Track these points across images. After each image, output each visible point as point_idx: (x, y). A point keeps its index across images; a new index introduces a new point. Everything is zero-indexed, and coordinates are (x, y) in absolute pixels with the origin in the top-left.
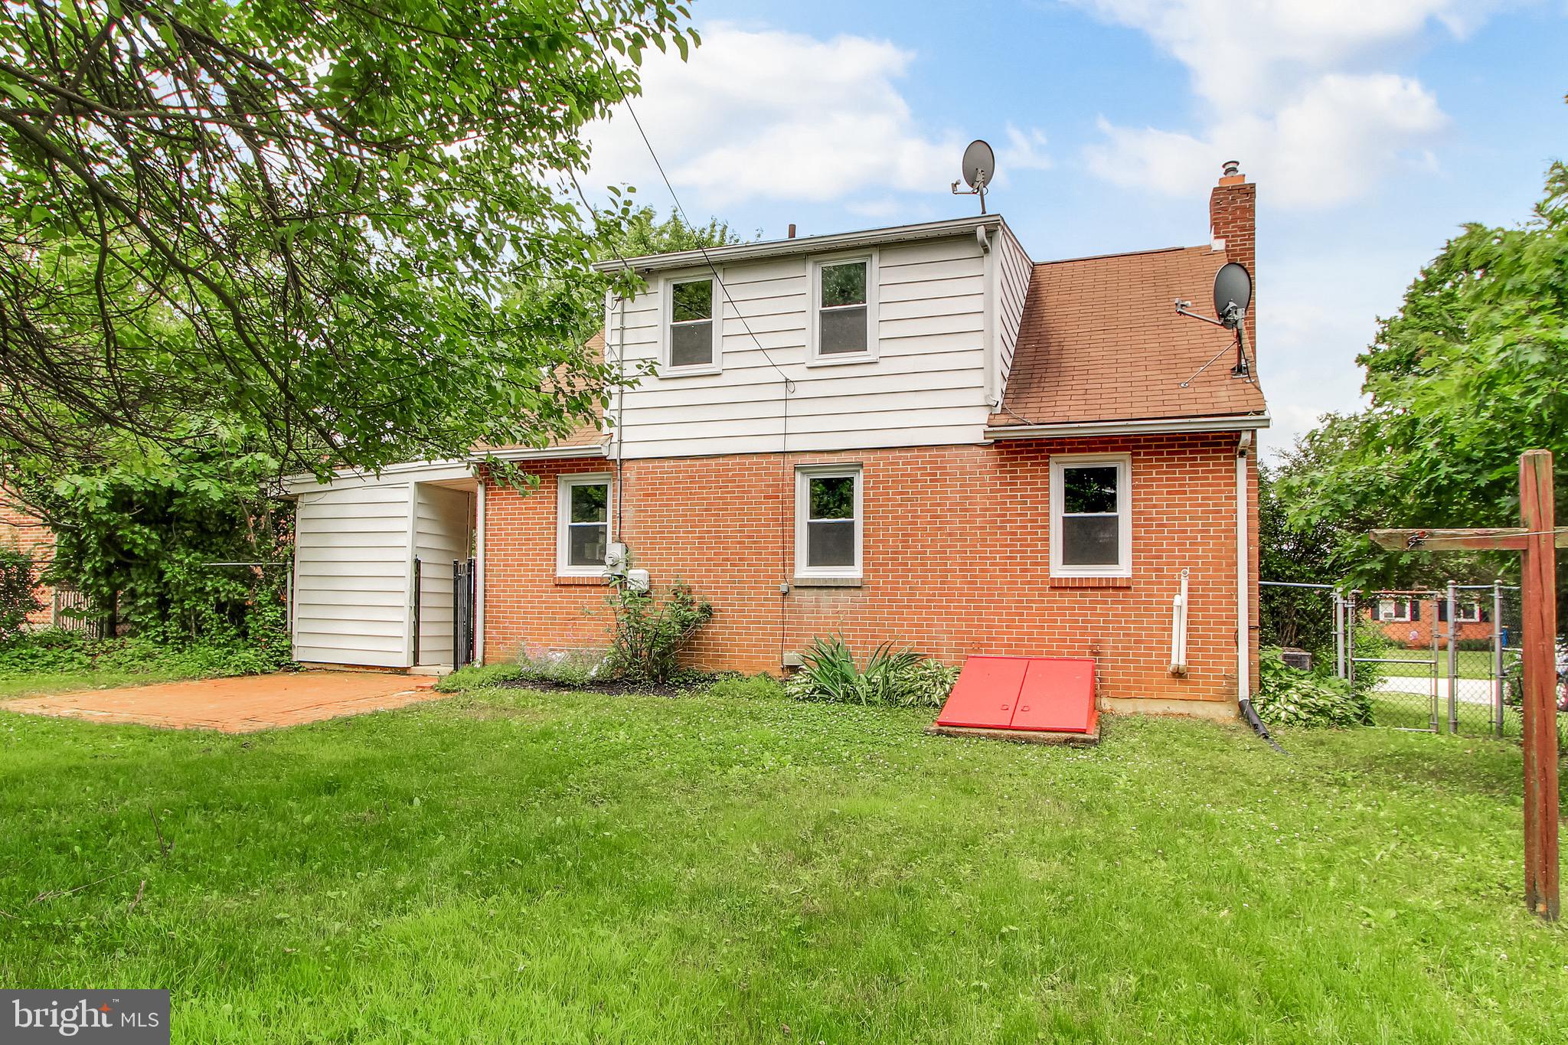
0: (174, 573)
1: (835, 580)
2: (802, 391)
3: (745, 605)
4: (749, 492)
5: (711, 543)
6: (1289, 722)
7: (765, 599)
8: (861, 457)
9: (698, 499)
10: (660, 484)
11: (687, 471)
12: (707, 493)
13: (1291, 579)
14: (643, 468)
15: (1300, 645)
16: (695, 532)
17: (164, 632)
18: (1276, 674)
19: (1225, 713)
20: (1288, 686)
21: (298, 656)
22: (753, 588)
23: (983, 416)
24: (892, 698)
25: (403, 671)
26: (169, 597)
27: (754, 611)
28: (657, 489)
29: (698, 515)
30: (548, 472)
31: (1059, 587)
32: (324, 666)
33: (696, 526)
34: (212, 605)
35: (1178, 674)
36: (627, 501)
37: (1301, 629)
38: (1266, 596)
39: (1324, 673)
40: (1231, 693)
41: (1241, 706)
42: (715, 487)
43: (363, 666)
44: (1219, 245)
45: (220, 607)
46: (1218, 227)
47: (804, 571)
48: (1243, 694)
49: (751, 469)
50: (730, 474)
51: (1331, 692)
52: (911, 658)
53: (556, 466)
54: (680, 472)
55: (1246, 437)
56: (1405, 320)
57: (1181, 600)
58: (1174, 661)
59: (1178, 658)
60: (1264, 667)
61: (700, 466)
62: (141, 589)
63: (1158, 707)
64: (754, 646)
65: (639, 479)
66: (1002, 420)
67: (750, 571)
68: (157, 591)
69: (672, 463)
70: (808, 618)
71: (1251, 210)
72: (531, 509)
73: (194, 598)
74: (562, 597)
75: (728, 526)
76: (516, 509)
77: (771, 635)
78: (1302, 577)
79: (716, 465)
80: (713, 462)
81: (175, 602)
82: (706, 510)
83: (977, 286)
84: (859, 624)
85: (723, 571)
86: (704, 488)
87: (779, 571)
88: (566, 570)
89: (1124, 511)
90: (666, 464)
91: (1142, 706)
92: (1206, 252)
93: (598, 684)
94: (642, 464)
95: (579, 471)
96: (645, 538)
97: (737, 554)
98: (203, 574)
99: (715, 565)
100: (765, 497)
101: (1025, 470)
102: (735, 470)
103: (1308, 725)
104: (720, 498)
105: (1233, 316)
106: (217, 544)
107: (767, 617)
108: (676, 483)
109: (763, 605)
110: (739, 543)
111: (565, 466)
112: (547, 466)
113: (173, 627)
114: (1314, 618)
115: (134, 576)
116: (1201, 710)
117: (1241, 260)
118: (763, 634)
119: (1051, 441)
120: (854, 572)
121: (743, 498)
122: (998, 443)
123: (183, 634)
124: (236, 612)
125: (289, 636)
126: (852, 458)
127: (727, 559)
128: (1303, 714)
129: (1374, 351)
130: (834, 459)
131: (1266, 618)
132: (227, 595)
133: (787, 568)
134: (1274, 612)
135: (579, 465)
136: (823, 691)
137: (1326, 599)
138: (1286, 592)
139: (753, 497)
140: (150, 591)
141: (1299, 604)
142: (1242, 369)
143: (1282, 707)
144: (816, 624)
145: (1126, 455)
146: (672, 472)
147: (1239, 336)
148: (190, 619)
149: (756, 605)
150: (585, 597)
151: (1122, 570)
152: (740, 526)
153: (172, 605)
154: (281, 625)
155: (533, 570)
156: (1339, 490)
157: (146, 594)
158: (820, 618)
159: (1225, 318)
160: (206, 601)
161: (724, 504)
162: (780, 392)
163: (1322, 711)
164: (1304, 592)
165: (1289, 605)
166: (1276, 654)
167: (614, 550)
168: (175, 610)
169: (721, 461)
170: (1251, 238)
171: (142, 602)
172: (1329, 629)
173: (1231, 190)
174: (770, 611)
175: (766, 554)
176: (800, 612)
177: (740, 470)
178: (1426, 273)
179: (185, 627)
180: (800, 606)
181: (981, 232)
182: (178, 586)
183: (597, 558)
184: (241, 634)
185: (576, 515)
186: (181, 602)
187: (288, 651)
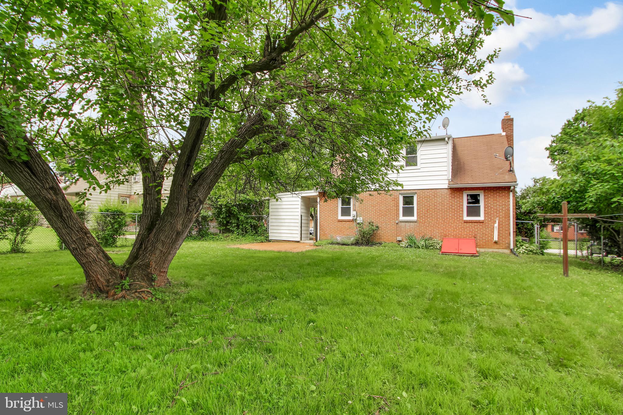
0: (241, 218)
1: (410, 220)
2: (401, 175)
3: (387, 226)
4: (388, 199)
5: (378, 211)
6: (523, 253)
7: (392, 225)
8: (416, 191)
9: (375, 201)
10: (365, 197)
11: (372, 194)
12: (377, 199)
13: (523, 220)
15: (526, 237)
16: (374, 209)
17: (238, 232)
18: (520, 243)
19: (507, 251)
20: (523, 245)
21: (270, 238)
22: (389, 222)
23: (447, 182)
24: (427, 247)
25: (298, 242)
26: (240, 224)
29: (375, 205)
31: (466, 222)
32: (277, 241)
33: (374, 207)
35: (496, 242)
37: (526, 233)
38: (517, 225)
39: (531, 243)
40: (509, 247)
41: (511, 250)
42: (379, 198)
43: (288, 241)
44: (504, 134)
45: (251, 226)
46: (504, 129)
47: (402, 218)
48: (512, 247)
49: (388, 194)
50: (383, 195)
51: (533, 247)
52: (431, 239)
55: (512, 188)
56: (562, 136)
57: (496, 225)
58: (495, 239)
59: (496, 238)
60: (517, 241)
61: (375, 193)
63: (491, 250)
64: (390, 236)
66: (452, 183)
67: (388, 218)
68: (237, 222)
70: (403, 229)
71: (512, 125)
72: (331, 203)
73: (245, 224)
74: (340, 224)
75: (382, 207)
77: (394, 233)
78: (526, 220)
80: (378, 192)
83: (445, 151)
84: (416, 230)
87: (395, 218)
88: (340, 218)
89: (482, 204)
91: (487, 250)
92: (500, 135)
93: (352, 244)
96: (361, 210)
97: (385, 214)
98: (247, 218)
99: (379, 216)
100: (392, 201)
101: (457, 194)
103: (527, 254)
105: (509, 159)
107: (393, 229)
108: (369, 197)
110: (386, 211)
113: (240, 231)
114: (529, 230)
116: (501, 251)
117: (510, 138)
118: (392, 233)
119: (463, 188)
120: (414, 218)
121: (386, 201)
122: (450, 188)
123: (242, 233)
124: (255, 228)
125: (268, 233)
126: (414, 191)
127: (383, 215)
128: (526, 252)
129: (551, 146)
130: (409, 192)
131: (517, 230)
132: (253, 223)
133: (397, 217)
134: (519, 228)
136: (410, 245)
137: (532, 225)
138: (522, 223)
139: (389, 201)
141: (525, 226)
142: (511, 171)
143: (521, 250)
145: (482, 191)
146: (368, 194)
147: (510, 163)
148: (244, 229)
149: (390, 226)
150: (346, 224)
151: (482, 218)
152: (386, 207)
154: (266, 230)
155: (332, 218)
156: (534, 203)
157: (234, 223)
158: (406, 229)
159: (507, 159)
160: (248, 225)
161: (381, 202)
162: (395, 176)
163: (531, 251)
164: (527, 223)
165: (523, 227)
166: (520, 238)
167: (353, 213)
168: (241, 227)
169: (381, 192)
170: (512, 132)
171: (234, 225)
172: (533, 232)
173: (507, 120)
174: (393, 227)
175: (392, 214)
176: (401, 228)
178: (569, 121)
179: (243, 231)
180: (401, 226)
181: (446, 139)
182: (242, 221)
183: (349, 215)
184: (257, 233)
185: (343, 204)
186: (242, 225)
187: (268, 237)
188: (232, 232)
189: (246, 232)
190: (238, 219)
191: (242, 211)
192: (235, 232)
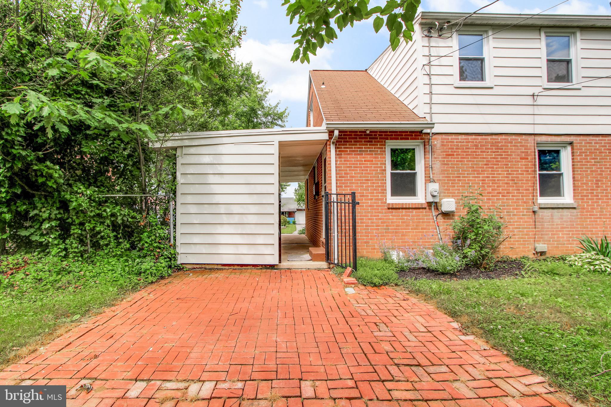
0: (78, 202)
1: (563, 204)
2: (540, 101)
3: (511, 218)
4: (511, 155)
5: (489, 183)
7: (523, 215)
8: (572, 139)
9: (481, 158)
10: (457, 149)
11: (473, 142)
12: (486, 155)
14: (445, 139)
16: (479, 177)
17: (66, 249)
21: (181, 260)
22: (516, 209)
25: (271, 267)
26: (70, 220)
27: (516, 222)
28: (455, 152)
29: (481, 168)
30: (380, 138)
32: (204, 266)
33: (480, 174)
34: (108, 226)
36: (435, 158)
42: (491, 152)
43: (238, 265)
45: (115, 227)
47: (539, 200)
49: (512, 143)
50: (500, 145)
53: (385, 135)
54: (469, 142)
61: (481, 139)
62: (45, 215)
64: (518, 241)
65: (442, 145)
67: (513, 199)
68: (59, 216)
69: (463, 137)
70: (547, 225)
72: (368, 161)
73: (93, 222)
74: (392, 216)
75: (500, 174)
76: (357, 161)
77: (527, 235)
79: (491, 139)
80: (489, 138)
81: (75, 225)
82: (486, 165)
84: (574, 228)
85: (497, 199)
86: (484, 152)
87: (530, 199)
88: (390, 199)
90: (460, 137)
94: (444, 136)
95: (402, 139)
96: (448, 180)
97: (506, 190)
98: (100, 203)
99: (492, 196)
100: (521, 158)
102: (502, 142)
104: (494, 158)
106: (101, 181)
107: (524, 225)
108: (466, 148)
109: (521, 218)
110: (507, 183)
111: (392, 135)
112: (379, 135)
113: (73, 244)
115: (39, 205)
118: (522, 235)
120: (564, 200)
121: (507, 158)
123: (82, 249)
124: (128, 232)
125: (175, 246)
126: (568, 139)
127: (500, 193)
130: (558, 139)
132: (122, 219)
133: (534, 198)
135: (402, 135)
139: (513, 158)
140: (53, 216)
144: (552, 228)
146: (463, 142)
148: (86, 237)
149: (518, 218)
150: (409, 216)
152: (507, 174)
153: (73, 227)
155: (372, 199)
157: (49, 219)
158: (553, 225)
160: (102, 223)
161: (497, 161)
162: (530, 100)
168: (75, 231)
169: (494, 137)
171: (46, 225)
174: (526, 222)
175: (522, 190)
176: (543, 222)
177: (505, 142)
179: (82, 242)
180: (543, 219)
182: (79, 211)
183: (411, 191)
184: (133, 247)
185: (395, 165)
186: (82, 224)
187: (172, 258)
188: (44, 248)
189: (96, 246)
190: (64, 205)
191: (79, 179)
192: (54, 251)
